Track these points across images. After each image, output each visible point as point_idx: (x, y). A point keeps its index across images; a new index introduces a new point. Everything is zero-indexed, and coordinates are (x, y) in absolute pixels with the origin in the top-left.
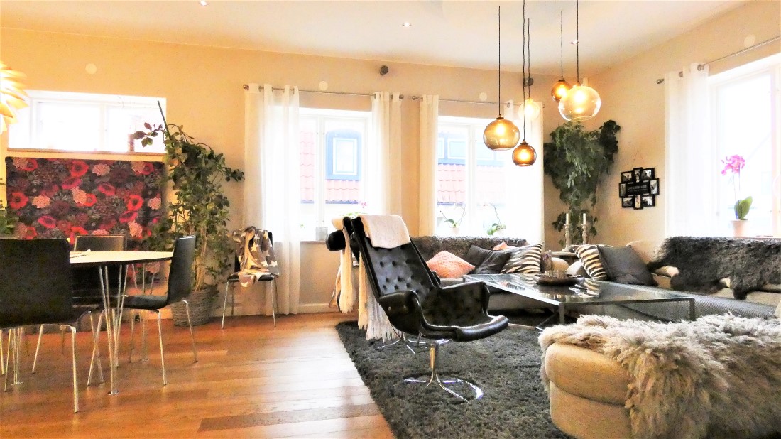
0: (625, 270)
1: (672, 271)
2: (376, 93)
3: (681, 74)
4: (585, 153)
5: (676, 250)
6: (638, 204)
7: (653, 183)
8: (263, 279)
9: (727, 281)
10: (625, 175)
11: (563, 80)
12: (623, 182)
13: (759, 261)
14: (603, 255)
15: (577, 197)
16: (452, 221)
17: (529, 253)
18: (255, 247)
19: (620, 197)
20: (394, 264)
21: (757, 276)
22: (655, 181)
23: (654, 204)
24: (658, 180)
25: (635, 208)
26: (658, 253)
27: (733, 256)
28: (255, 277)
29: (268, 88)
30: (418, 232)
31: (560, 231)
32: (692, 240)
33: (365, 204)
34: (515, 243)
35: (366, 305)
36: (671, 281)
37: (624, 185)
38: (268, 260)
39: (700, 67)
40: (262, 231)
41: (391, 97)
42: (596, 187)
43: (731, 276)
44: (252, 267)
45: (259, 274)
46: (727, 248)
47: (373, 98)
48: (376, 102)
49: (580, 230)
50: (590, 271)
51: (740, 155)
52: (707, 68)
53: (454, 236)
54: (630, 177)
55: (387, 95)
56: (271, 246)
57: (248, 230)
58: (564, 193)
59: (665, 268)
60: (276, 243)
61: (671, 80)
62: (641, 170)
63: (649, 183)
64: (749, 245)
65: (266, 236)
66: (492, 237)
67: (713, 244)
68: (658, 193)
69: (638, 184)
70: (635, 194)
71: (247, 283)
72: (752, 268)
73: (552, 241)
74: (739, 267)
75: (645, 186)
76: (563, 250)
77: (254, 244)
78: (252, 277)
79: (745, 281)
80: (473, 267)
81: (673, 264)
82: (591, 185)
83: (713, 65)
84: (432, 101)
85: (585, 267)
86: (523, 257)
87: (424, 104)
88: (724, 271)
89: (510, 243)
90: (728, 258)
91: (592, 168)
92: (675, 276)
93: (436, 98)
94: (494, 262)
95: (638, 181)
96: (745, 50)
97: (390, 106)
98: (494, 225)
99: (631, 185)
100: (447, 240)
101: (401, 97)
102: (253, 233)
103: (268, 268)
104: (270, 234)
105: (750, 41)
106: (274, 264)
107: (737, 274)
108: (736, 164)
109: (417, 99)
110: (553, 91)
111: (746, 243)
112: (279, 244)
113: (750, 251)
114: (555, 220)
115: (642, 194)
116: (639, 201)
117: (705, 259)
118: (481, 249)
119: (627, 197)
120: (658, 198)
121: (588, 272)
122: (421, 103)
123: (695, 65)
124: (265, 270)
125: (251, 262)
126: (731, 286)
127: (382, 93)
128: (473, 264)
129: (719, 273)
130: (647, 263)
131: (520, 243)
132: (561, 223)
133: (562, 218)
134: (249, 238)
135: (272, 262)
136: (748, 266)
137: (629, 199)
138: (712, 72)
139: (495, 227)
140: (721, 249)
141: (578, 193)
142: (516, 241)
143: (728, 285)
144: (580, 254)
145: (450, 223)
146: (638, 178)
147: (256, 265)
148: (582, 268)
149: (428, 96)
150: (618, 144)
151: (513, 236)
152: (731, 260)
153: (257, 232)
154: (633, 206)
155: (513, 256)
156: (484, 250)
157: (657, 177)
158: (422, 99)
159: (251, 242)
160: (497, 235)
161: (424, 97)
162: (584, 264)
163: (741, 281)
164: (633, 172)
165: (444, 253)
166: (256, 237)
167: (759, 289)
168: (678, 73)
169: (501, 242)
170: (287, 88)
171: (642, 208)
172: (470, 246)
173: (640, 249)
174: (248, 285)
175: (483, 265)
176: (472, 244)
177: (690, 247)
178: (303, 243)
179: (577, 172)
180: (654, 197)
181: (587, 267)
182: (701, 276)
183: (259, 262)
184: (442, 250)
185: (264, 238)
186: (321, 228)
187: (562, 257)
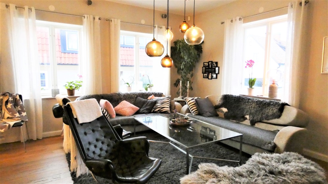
0: (207, 110)
1: (225, 110)
2: (85, 15)
3: (232, 21)
4: (190, 54)
5: (227, 101)
6: (210, 77)
7: (217, 69)
8: (15, 125)
9: (248, 117)
10: (205, 64)
11: (185, 22)
12: (204, 67)
13: (261, 109)
14: (197, 103)
15: (185, 73)
16: (128, 84)
17: (165, 101)
18: (9, 106)
19: (202, 73)
20: (93, 131)
21: (260, 116)
22: (218, 68)
23: (216, 78)
24: (219, 67)
25: (209, 79)
26: (219, 102)
27: (250, 106)
28: (9, 125)
29: (12, 6)
30: (111, 91)
31: (177, 87)
32: (233, 97)
33: (81, 76)
34: (158, 95)
35: (75, 158)
36: (224, 115)
37: (204, 68)
38: (20, 112)
39: (240, 19)
40: (15, 94)
41: (94, 18)
42: (193, 68)
43: (250, 114)
44: (8, 118)
45: (12, 123)
46: (247, 102)
47: (83, 18)
48: (85, 20)
49: (186, 88)
50: (192, 111)
51: (253, 60)
52: (243, 19)
53: (129, 92)
54: (207, 65)
55: (92, 17)
56: (21, 103)
57: (4, 95)
58: (179, 70)
59: (222, 108)
60: (26, 100)
61: (227, 23)
62: (212, 62)
63: (215, 69)
64: (257, 102)
65: (18, 98)
66: (147, 92)
67: (242, 99)
68: (219, 73)
69: (210, 68)
70: (209, 72)
71: (4, 129)
72: (258, 112)
73: (174, 93)
74: (253, 111)
75: (214, 70)
76: (179, 97)
77: (9, 103)
78: (7, 125)
79: (255, 118)
80: (138, 108)
81: (225, 107)
82: (191, 68)
83: (245, 19)
84: (116, 23)
85: (189, 109)
86: (162, 103)
87: (112, 24)
88: (247, 112)
89: (156, 95)
90: (248, 107)
91: (192, 61)
92: (226, 112)
93: (119, 21)
94: (148, 106)
95: (210, 67)
96: (259, 14)
97: (94, 23)
98: (148, 85)
99: (207, 68)
100: (125, 95)
101: (99, 19)
102: (8, 96)
103: (19, 117)
104: (20, 97)
105: (261, 10)
106: (24, 114)
107: (252, 114)
108: (250, 63)
109: (109, 21)
110: (180, 27)
111: (255, 100)
112: (27, 101)
113: (257, 104)
114: (175, 82)
115: (212, 73)
116: (211, 76)
117: (239, 106)
118: (142, 99)
119: (205, 73)
120: (218, 75)
121: (191, 111)
122: (111, 22)
123: (238, 18)
124: (17, 119)
125: (7, 115)
126: (249, 119)
127: (88, 16)
128: (138, 107)
129: (245, 113)
130: (214, 105)
131: (160, 95)
132: (177, 83)
133: (178, 81)
134: (5, 99)
135: (23, 113)
136: (257, 111)
137: (206, 75)
138: (244, 22)
139: (148, 86)
140: (245, 102)
141: (186, 71)
142: (158, 94)
143: (248, 119)
144: (187, 103)
145: (127, 84)
146: (210, 66)
147: (10, 116)
148: (188, 109)
149: (115, 19)
150: (202, 49)
151: (157, 91)
152: (249, 108)
153: (11, 95)
154: (208, 77)
155: (158, 102)
156: (144, 100)
157: (218, 66)
158: (111, 20)
159: (7, 102)
160: (149, 91)
161: (113, 20)
162: (189, 107)
163: (254, 118)
164: (208, 63)
165: (124, 102)
166: (11, 99)
167: (261, 121)
168: (230, 20)
169: (152, 95)
170: (26, 8)
171: (211, 79)
172: (137, 98)
173: (212, 99)
174: (4, 131)
175: (143, 107)
176: (138, 96)
177: (232, 100)
178: (43, 99)
179: (185, 62)
180: (217, 74)
181: (190, 109)
182: (237, 113)
183: (13, 114)
184: (123, 100)
185: (16, 99)
186: (55, 90)
187: (178, 102)
